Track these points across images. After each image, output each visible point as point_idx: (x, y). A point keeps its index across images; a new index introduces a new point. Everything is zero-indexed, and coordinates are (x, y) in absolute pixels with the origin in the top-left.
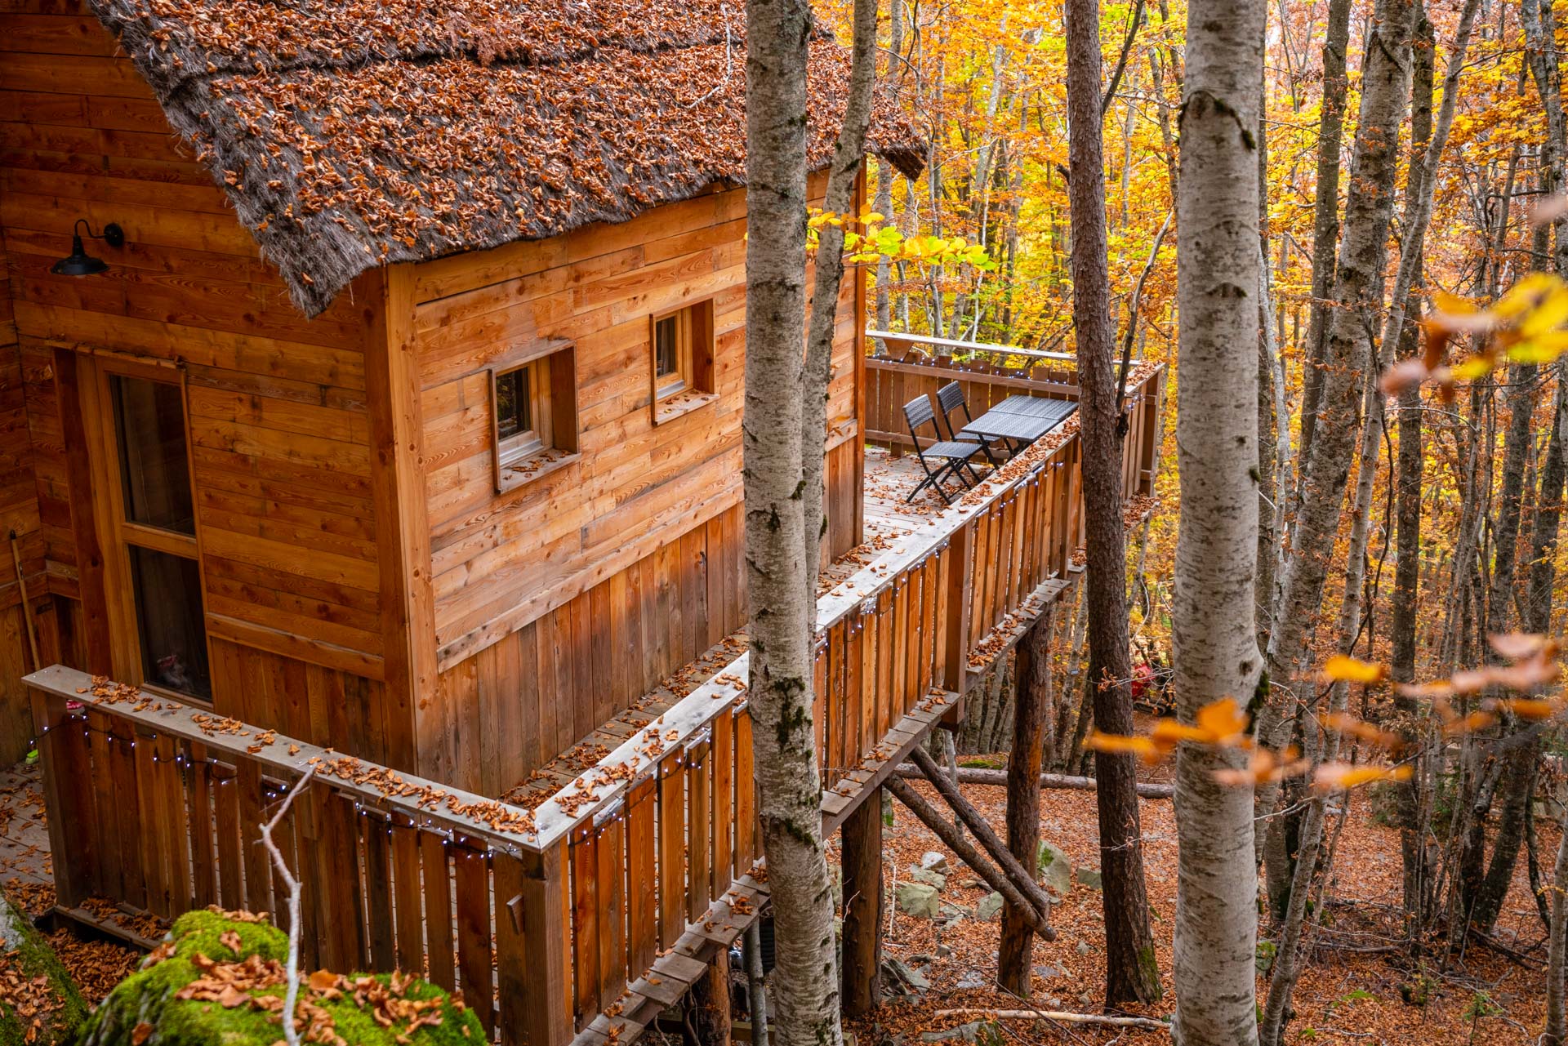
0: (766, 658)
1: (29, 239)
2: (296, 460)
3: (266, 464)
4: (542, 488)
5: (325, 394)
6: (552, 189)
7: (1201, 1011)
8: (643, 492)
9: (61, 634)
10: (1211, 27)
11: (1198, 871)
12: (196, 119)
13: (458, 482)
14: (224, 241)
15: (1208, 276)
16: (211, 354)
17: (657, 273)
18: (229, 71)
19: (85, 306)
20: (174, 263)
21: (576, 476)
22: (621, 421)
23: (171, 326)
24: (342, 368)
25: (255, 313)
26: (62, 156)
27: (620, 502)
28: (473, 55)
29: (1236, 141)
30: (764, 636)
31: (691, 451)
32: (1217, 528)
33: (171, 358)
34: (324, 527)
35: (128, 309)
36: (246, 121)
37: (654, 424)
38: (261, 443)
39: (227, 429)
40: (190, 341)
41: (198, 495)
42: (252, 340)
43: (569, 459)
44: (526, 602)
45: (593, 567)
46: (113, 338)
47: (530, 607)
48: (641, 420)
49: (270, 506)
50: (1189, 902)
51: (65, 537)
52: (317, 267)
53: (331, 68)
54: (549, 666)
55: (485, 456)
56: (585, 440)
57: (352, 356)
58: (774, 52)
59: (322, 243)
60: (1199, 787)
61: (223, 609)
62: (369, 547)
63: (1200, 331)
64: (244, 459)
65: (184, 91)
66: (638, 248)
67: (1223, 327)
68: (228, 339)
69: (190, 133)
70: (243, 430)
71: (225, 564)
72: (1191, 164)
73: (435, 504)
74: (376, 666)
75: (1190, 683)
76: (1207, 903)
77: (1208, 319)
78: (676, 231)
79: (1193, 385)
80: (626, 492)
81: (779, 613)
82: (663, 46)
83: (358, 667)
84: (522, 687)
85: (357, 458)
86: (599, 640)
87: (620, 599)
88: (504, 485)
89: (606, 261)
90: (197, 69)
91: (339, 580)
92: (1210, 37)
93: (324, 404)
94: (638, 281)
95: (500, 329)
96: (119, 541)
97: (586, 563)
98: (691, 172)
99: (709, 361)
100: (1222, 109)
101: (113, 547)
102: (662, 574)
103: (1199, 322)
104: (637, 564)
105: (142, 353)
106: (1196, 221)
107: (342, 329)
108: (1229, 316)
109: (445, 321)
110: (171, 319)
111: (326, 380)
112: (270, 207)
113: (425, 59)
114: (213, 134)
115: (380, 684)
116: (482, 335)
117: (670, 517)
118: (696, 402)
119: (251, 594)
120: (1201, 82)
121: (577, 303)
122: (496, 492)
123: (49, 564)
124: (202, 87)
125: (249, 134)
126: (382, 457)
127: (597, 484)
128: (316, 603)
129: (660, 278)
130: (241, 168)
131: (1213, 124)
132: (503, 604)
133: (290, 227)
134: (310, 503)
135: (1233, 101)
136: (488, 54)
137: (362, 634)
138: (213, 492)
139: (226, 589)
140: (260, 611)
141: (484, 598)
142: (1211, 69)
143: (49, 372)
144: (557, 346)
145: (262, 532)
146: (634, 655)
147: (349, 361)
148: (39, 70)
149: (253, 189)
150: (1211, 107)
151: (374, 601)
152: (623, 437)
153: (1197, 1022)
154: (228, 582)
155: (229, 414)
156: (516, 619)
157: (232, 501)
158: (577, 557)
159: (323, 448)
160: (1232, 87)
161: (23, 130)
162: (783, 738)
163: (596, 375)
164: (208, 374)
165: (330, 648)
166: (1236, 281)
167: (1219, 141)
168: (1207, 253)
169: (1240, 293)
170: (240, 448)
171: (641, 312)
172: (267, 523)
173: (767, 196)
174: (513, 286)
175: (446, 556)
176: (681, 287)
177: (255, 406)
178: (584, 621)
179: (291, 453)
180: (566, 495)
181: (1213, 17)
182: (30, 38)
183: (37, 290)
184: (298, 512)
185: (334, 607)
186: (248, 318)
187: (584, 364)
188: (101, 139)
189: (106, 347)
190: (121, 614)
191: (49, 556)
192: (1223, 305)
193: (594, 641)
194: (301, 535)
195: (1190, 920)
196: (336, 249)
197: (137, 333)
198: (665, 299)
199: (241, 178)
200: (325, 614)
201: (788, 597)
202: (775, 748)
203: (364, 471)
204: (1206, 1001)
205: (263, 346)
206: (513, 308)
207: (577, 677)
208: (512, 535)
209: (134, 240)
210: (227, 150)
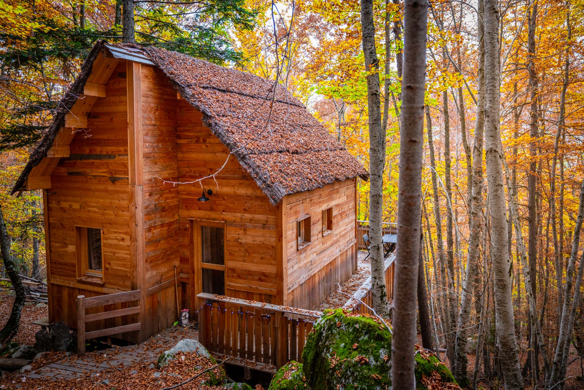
0: (377, 280)
1: (185, 194)
2: (255, 243)
3: (246, 244)
4: (305, 250)
5: (264, 226)
6: (311, 180)
7: (505, 338)
8: (320, 253)
9: (182, 292)
10: (492, 136)
11: (502, 306)
12: (246, 163)
13: (292, 247)
14: (240, 192)
15: (496, 182)
16: (234, 219)
17: (323, 201)
18: (251, 153)
19: (199, 209)
20: (226, 198)
21: (310, 248)
22: (317, 235)
23: (223, 213)
24: (269, 220)
25: (247, 209)
26: (197, 175)
27: (317, 255)
28: (288, 151)
29: (498, 157)
30: (376, 275)
31: (329, 243)
32: (502, 232)
33: (223, 220)
34: (262, 258)
35: (212, 209)
36: (258, 164)
37: (323, 236)
38: (247, 239)
39: (237, 236)
40: (228, 216)
41: (226, 253)
42: (245, 215)
43: (309, 243)
44: (302, 278)
45: (313, 270)
46: (207, 217)
47: (302, 279)
48: (320, 235)
49: (247, 254)
50: (500, 314)
51: (186, 267)
52: (276, 195)
53: (267, 153)
54: (305, 294)
55: (295, 241)
56: (312, 239)
57: (273, 217)
58: (377, 147)
59: (276, 189)
60: (501, 287)
61: (231, 281)
62: (273, 262)
63: (495, 193)
64: (241, 243)
65: (244, 158)
66: (320, 195)
67: (499, 192)
68: (239, 215)
69: (245, 167)
70: (241, 236)
71: (233, 270)
72: (490, 161)
73: (288, 251)
74: (274, 291)
75: (498, 265)
76: (505, 313)
77: (496, 191)
78: (326, 191)
79: (494, 204)
80: (318, 252)
81: (380, 270)
82: (318, 151)
83: (269, 292)
84: (301, 299)
85: (273, 240)
86: (313, 289)
87: (317, 279)
88: (299, 248)
89: (315, 197)
90: (246, 153)
91: (265, 271)
92: (491, 138)
93: (264, 228)
94: (320, 202)
95: (299, 211)
96: (200, 267)
97: (311, 269)
98: (332, 177)
99: (331, 222)
100: (495, 151)
101: (198, 269)
102: (324, 274)
103: (494, 191)
104: (320, 270)
105: (215, 219)
106: (492, 172)
107: (270, 211)
108: (500, 190)
109: (291, 209)
110: (223, 211)
111: (265, 223)
112: (264, 182)
113: (281, 152)
114: (250, 166)
115: (275, 296)
116: (296, 213)
117: (325, 259)
118: (329, 232)
119: (239, 277)
120: (491, 146)
121: (311, 207)
122: (298, 250)
123: (181, 274)
124: (247, 157)
125: (259, 166)
126: (279, 240)
127: (313, 250)
128: (258, 277)
129: (324, 202)
130: (257, 174)
131: (494, 154)
132: (298, 278)
133: (269, 186)
134: (258, 253)
135: (497, 150)
136: (291, 151)
137: (270, 284)
138: (231, 252)
139: (233, 276)
140: (242, 281)
141: (295, 275)
142: (493, 144)
143: (188, 226)
144: (308, 216)
145: (244, 261)
146: (319, 293)
147: (271, 218)
148: (193, 156)
149: (260, 178)
150: (493, 151)
151: (274, 275)
152: (318, 239)
153: (504, 341)
154: (233, 274)
155: (237, 233)
156: (300, 282)
157: (237, 254)
158: (310, 267)
159: (262, 239)
160: (497, 147)
161: (187, 169)
162: (382, 299)
163: (314, 224)
164: (232, 223)
165: (261, 288)
166: (501, 183)
167: (495, 157)
168: (495, 178)
169: (502, 185)
170: (240, 241)
171: (321, 210)
172: (245, 259)
173: (375, 177)
174: (301, 202)
175: (290, 264)
176: (327, 204)
177: (245, 230)
178: (311, 284)
179: (254, 241)
180: (308, 252)
181: (492, 135)
182: (192, 149)
183: (186, 206)
184: (255, 255)
185: (263, 278)
186: (245, 210)
187: (312, 220)
188: (209, 171)
189: (204, 219)
190: (198, 286)
191: (181, 272)
192: (499, 188)
193: (312, 289)
194: (255, 261)
195: (501, 318)
196: (279, 191)
197: (214, 215)
198: (325, 207)
199: (257, 176)
200: (260, 280)
201: (382, 266)
202: (380, 302)
203: (274, 244)
204: (506, 335)
205: (248, 216)
206: (301, 207)
207: (309, 298)
208: (300, 261)
209: (215, 193)
210: (254, 170)
